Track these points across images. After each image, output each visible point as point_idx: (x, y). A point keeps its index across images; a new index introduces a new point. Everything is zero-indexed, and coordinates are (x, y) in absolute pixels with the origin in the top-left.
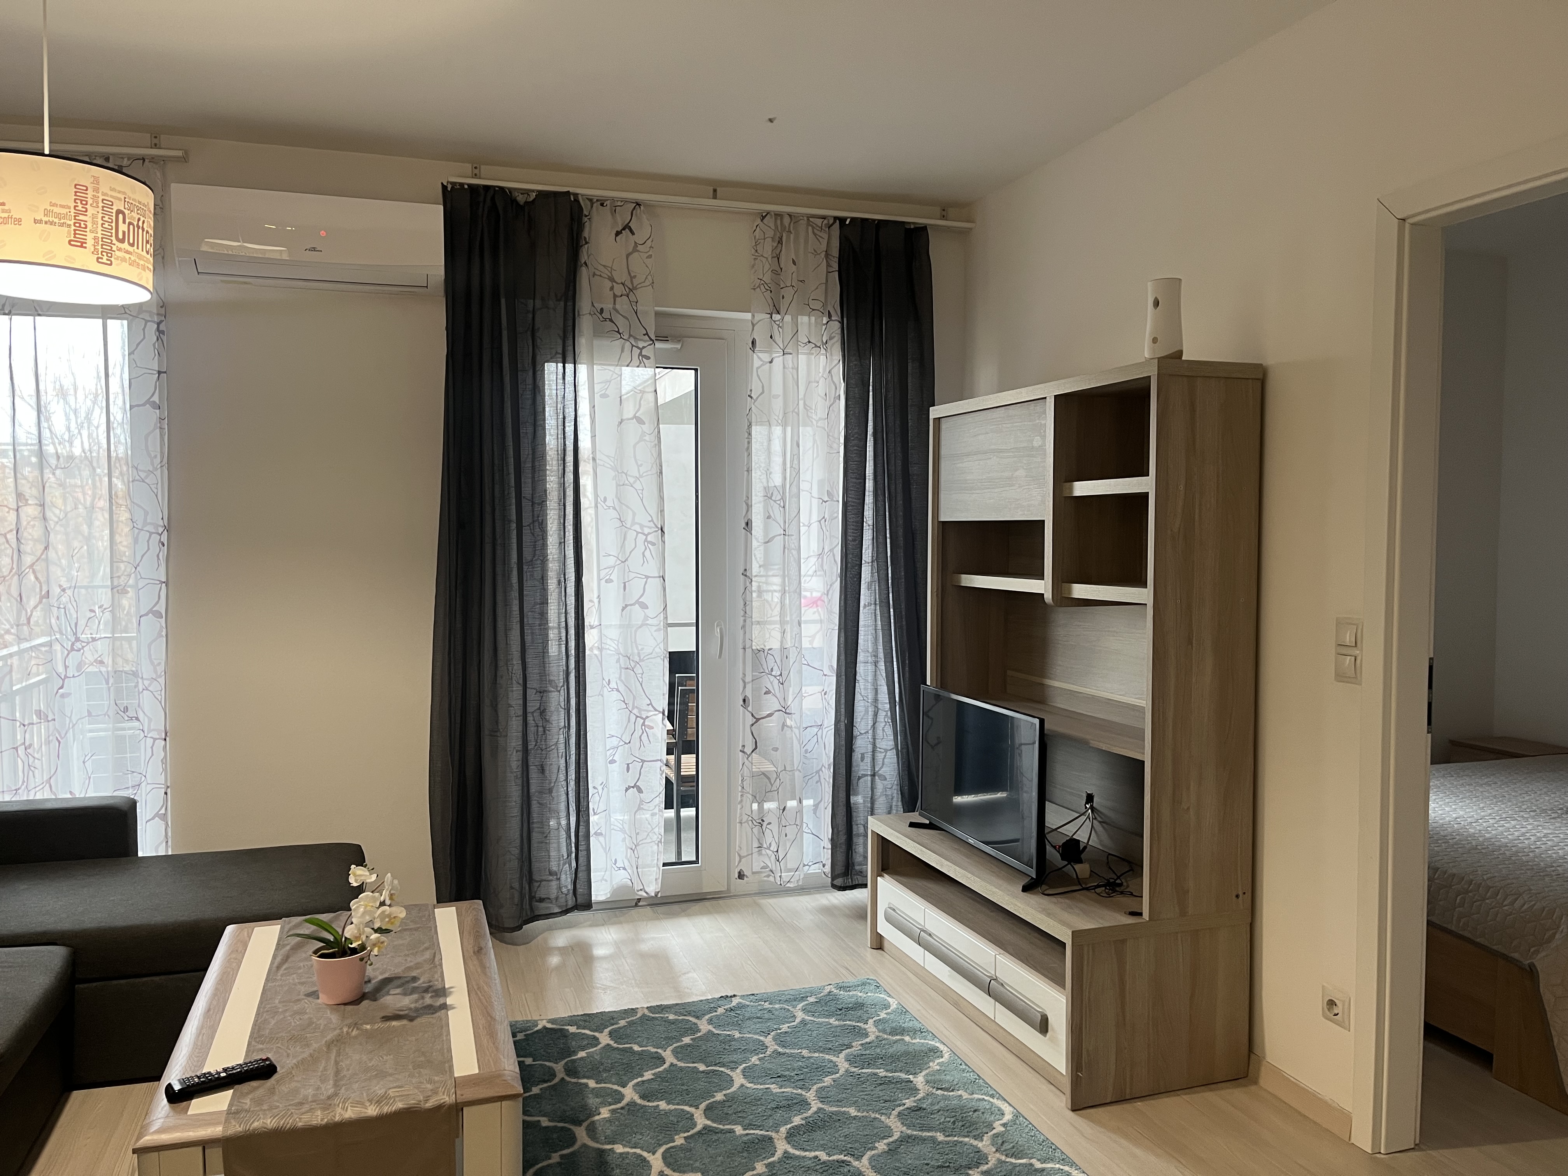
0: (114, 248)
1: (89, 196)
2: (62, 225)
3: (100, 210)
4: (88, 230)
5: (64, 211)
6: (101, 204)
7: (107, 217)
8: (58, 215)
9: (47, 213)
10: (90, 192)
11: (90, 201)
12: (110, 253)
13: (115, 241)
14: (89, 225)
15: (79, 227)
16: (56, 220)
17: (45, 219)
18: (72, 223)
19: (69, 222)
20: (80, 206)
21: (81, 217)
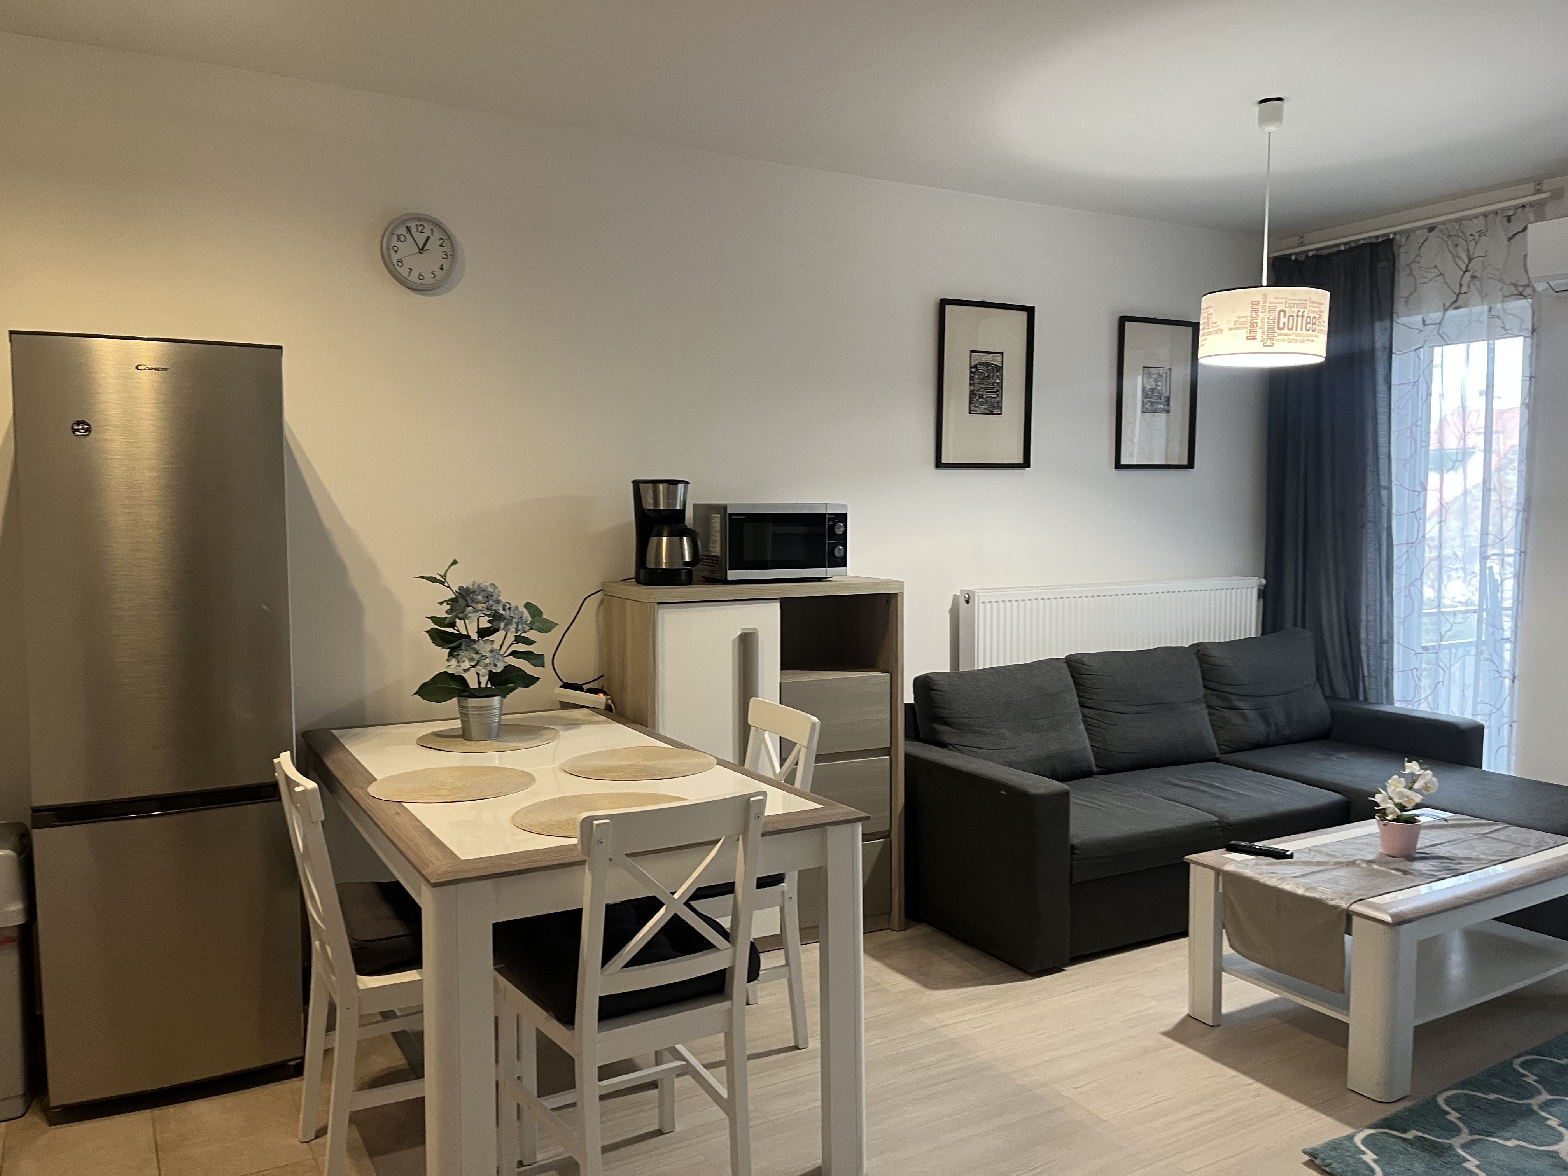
0: (1276, 334)
1: (1260, 307)
2: (1243, 328)
3: (1267, 314)
4: (1258, 328)
5: (1244, 320)
6: (1268, 310)
7: (1271, 316)
8: (1241, 323)
9: (1235, 323)
10: (1261, 304)
11: (1260, 310)
12: (1272, 339)
13: (1276, 329)
14: (1259, 325)
15: (1254, 327)
16: (1240, 326)
17: (1235, 327)
18: (1248, 326)
19: (1247, 326)
20: (1254, 314)
21: (1255, 321)
